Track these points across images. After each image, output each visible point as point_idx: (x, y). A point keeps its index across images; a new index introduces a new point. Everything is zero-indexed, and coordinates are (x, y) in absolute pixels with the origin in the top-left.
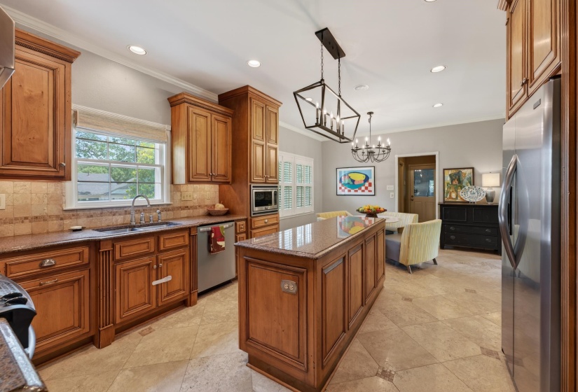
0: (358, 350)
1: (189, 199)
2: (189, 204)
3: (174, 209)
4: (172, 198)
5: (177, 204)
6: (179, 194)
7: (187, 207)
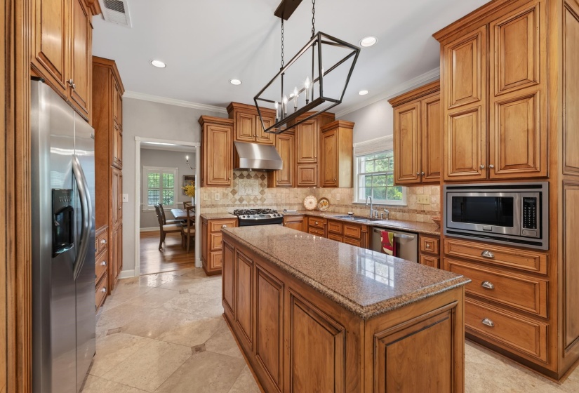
0: (232, 350)
1: (425, 202)
2: (426, 208)
3: (409, 211)
4: (408, 200)
5: (413, 207)
6: (414, 196)
7: (424, 211)
